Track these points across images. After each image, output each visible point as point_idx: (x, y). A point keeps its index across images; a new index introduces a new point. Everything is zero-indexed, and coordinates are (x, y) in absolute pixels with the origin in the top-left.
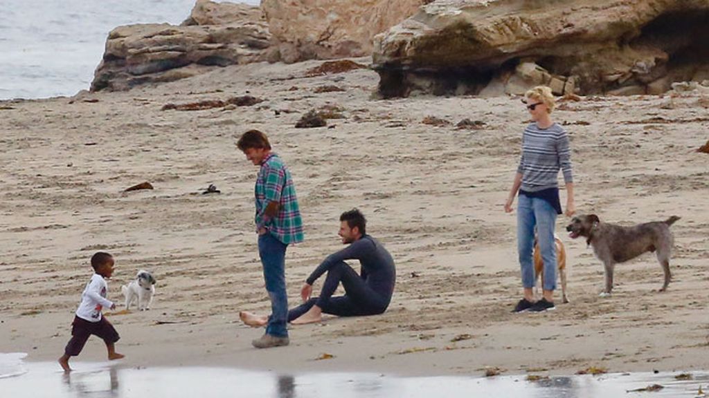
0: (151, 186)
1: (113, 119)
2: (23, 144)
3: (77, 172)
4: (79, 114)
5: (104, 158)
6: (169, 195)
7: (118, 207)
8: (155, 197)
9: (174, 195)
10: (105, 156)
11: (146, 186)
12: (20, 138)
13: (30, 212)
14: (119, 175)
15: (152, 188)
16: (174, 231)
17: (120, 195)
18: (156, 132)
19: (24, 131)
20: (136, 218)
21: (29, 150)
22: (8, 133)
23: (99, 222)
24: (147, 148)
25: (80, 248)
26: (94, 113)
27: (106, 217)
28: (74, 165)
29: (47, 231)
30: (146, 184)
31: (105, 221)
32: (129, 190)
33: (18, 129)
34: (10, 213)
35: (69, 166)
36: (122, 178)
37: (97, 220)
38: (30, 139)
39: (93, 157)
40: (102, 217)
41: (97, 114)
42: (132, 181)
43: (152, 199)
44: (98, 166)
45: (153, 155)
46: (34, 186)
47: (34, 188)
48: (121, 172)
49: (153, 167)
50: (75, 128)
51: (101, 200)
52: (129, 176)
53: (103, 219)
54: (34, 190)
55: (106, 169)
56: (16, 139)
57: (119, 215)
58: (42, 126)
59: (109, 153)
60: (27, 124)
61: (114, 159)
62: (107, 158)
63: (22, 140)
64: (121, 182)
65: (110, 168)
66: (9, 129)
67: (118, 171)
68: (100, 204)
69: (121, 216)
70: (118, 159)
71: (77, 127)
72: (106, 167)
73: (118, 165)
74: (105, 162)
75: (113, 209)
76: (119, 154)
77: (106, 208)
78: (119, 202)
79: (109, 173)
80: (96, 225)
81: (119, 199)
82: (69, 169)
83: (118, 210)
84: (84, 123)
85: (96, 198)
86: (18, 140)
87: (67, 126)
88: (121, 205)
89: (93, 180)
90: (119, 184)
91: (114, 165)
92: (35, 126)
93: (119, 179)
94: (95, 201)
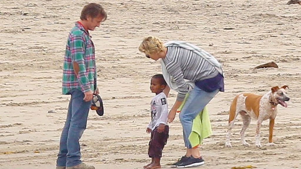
0: (276, 65)
1: (248, 9)
2: (173, 26)
3: (218, 51)
4: (220, 4)
5: (239, 41)
6: (290, 74)
7: (248, 81)
8: (279, 74)
9: (295, 74)
10: (240, 39)
11: (272, 65)
12: (171, 21)
14: (251, 55)
15: (277, 67)
16: (293, 103)
17: (251, 71)
18: (282, 21)
19: (175, 15)
20: (264, 90)
21: (178, 31)
22: (161, 16)
23: (233, 92)
24: (274, 34)
25: (217, 113)
26: (232, 3)
27: (238, 88)
28: (214, 46)
30: (273, 63)
31: (237, 92)
32: (258, 67)
33: (170, 14)
35: (210, 45)
36: (253, 57)
37: (232, 91)
38: (179, 23)
39: (230, 39)
40: (235, 88)
41: (234, 5)
42: (261, 60)
43: (277, 76)
44: (233, 46)
45: (280, 41)
48: (253, 53)
49: (279, 50)
50: (216, 15)
51: (235, 74)
52: (259, 56)
53: (236, 90)
55: (240, 49)
56: (168, 22)
57: (250, 87)
58: (189, 12)
59: (243, 37)
60: (177, 10)
61: (247, 42)
62: (241, 41)
63: (173, 23)
64: (252, 61)
65: (243, 49)
66: (162, 14)
67: (250, 52)
68: (234, 78)
69: (251, 88)
70: (250, 42)
71: (218, 14)
72: (241, 48)
73: (250, 47)
74: (239, 44)
75: (245, 82)
76: (251, 38)
77: (239, 81)
78: (250, 77)
79: (243, 53)
80: (230, 95)
81: (250, 75)
82: (210, 48)
83: (249, 84)
84: (224, 11)
85: (232, 73)
86: (169, 23)
87: (210, 13)
88: (251, 80)
89: (230, 58)
90: (250, 62)
91: (247, 46)
92: (184, 12)
93: (251, 58)
94: (231, 75)
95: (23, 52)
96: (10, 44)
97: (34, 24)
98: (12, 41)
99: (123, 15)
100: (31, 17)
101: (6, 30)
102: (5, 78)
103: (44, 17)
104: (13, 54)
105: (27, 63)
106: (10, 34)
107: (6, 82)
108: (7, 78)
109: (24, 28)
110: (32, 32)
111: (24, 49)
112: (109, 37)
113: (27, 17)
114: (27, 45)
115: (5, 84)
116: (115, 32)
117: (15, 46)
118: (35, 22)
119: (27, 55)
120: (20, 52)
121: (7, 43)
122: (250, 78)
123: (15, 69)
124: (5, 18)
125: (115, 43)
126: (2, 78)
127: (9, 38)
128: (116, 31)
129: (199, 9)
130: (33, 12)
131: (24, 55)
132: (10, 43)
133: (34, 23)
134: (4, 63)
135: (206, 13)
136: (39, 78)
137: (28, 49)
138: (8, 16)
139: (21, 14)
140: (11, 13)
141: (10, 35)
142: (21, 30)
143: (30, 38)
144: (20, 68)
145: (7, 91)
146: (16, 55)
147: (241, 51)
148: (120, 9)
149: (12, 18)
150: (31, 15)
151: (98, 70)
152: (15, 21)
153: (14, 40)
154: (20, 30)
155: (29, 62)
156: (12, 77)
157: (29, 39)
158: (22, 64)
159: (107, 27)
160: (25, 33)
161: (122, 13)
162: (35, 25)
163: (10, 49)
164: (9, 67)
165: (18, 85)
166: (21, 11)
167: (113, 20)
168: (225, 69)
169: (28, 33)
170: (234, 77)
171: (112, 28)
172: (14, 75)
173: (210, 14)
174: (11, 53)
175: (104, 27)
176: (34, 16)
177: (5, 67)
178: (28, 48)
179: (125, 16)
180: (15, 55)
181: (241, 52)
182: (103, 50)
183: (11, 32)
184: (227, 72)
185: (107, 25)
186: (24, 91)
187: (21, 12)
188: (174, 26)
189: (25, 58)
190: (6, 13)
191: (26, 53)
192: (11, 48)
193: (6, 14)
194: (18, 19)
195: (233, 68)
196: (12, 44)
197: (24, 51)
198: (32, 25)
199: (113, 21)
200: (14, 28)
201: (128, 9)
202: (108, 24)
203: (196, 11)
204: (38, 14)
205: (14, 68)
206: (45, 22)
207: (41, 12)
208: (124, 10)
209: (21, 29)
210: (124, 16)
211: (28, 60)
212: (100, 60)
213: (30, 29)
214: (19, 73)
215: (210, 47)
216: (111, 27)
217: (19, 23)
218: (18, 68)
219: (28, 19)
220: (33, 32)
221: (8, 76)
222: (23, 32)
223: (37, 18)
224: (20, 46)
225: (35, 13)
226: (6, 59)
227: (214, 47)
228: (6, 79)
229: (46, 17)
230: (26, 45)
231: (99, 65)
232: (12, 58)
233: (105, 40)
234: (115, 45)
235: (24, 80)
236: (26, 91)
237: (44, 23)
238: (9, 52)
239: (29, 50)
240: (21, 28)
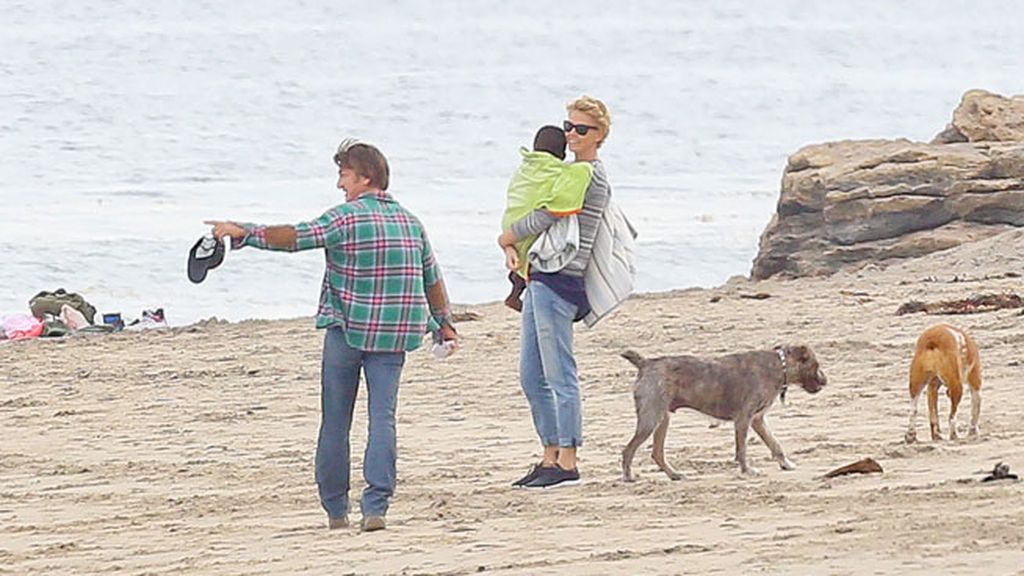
0: (878, 465)
1: (800, 333)
4: (731, 324)
5: (783, 411)
6: (914, 485)
7: (811, 508)
8: (886, 488)
9: (925, 484)
10: (785, 406)
11: (867, 467)
12: (613, 372)
13: (637, 519)
14: (813, 445)
15: (881, 470)
16: (925, 556)
17: (816, 484)
18: (885, 357)
20: (850, 531)
23: (775, 539)
24: (868, 390)
26: (761, 320)
27: (788, 528)
28: (721, 426)
29: (670, 557)
30: (869, 461)
31: (786, 538)
32: (832, 475)
33: (611, 354)
34: (596, 522)
35: (712, 427)
36: (819, 450)
37: (770, 536)
40: (779, 529)
41: (767, 323)
42: (839, 456)
43: (880, 492)
45: (881, 404)
46: (641, 468)
47: (643, 471)
48: (818, 439)
49: (884, 428)
50: (724, 350)
51: (778, 495)
52: (833, 447)
53: (781, 534)
54: (642, 475)
55: (787, 432)
56: (606, 374)
57: (815, 525)
58: (656, 347)
59: (794, 402)
60: (626, 343)
61: (803, 413)
62: (789, 412)
63: (617, 375)
64: (817, 459)
65: (796, 431)
66: (591, 354)
67: (812, 436)
68: (776, 504)
69: (818, 527)
70: (810, 412)
71: (726, 348)
72: (787, 429)
73: (810, 426)
74: (785, 420)
75: (803, 513)
76: (813, 403)
77: (788, 511)
78: (814, 499)
79: (795, 441)
80: (768, 546)
81: (815, 493)
82: (713, 433)
83: (813, 516)
84: (741, 340)
85: (769, 492)
86: (609, 376)
87: (708, 346)
88: (817, 505)
89: (762, 455)
90: (813, 462)
91: (802, 424)
92: (642, 347)
93: (814, 453)
94: (767, 497)
95: (253, 467)
96: (220, 450)
97: (276, 395)
98: (222, 441)
99: (494, 363)
100: (268, 379)
101: (208, 415)
102: (212, 533)
103: (299, 378)
104: (228, 472)
105: (263, 494)
106: (218, 424)
107: (214, 543)
108: (216, 533)
109: (252, 406)
110: (271, 417)
111: (254, 460)
112: (463, 419)
113: (256, 380)
114: (262, 449)
115: (213, 548)
116: (476, 405)
117: (232, 453)
118: (276, 390)
119: (262, 473)
120: (245, 468)
121: (212, 447)
122: (815, 503)
123: (234, 510)
124: (203, 386)
125: (477, 434)
126: (205, 533)
127: (216, 432)
128: (478, 403)
129: (680, 339)
130: (273, 365)
131: (255, 473)
132: (219, 447)
133: (276, 393)
134: (208, 497)
135: (697, 346)
136: (295, 530)
137: (264, 459)
138: (210, 378)
139: (243, 373)
140: (218, 373)
141: (216, 426)
142: (245, 413)
143: (266, 431)
144: (247, 506)
145: (217, 566)
146: (235, 474)
147: (789, 435)
148: (486, 348)
149: (222, 385)
150: (267, 376)
151: (440, 502)
152: (228, 391)
153: (228, 440)
154: (242, 413)
155: (267, 492)
156: (229, 529)
157: (265, 433)
158: (250, 497)
159: (455, 395)
160: (255, 419)
161: (491, 358)
162: (277, 398)
163: (221, 462)
164: (220, 507)
165: (244, 549)
166: (241, 365)
167: (469, 376)
168: (752, 483)
169: (263, 419)
170: (776, 501)
171: (468, 395)
172: (234, 524)
173: (709, 349)
174: (223, 472)
175: (447, 396)
176: (274, 377)
177: (210, 506)
178: (264, 457)
179: (499, 365)
180: (232, 476)
181: (789, 438)
182: (450, 451)
183: (219, 419)
184: (756, 489)
185: (456, 390)
186: (260, 562)
187: (243, 367)
188: (621, 383)
189: (258, 482)
190: (204, 372)
191: (258, 470)
192: (223, 458)
193: (206, 374)
194: (235, 386)
195: (773, 480)
196: (225, 449)
197: (254, 463)
198: (271, 399)
199: (470, 379)
200: (226, 408)
201: (505, 348)
202: (457, 387)
203: (673, 344)
204: (283, 371)
205: (233, 507)
206: (301, 390)
207: (291, 364)
208: (495, 350)
209: (244, 410)
210: (496, 366)
211: (265, 487)
212: (444, 476)
213: (265, 408)
214: (246, 520)
215: (712, 430)
216: (464, 393)
217: (238, 395)
218: (242, 507)
219: (262, 385)
220: (273, 415)
221: (219, 527)
222: (249, 416)
223: (283, 382)
224: (244, 452)
225: (277, 370)
226: (212, 486)
227: (723, 430)
228: (212, 536)
229: (305, 377)
230: (258, 449)
231: (441, 490)
232: (227, 482)
233: (453, 426)
234: (478, 439)
235: (259, 537)
236: (265, 562)
237: (299, 393)
238: (218, 468)
239: (268, 460)
240: (246, 407)
